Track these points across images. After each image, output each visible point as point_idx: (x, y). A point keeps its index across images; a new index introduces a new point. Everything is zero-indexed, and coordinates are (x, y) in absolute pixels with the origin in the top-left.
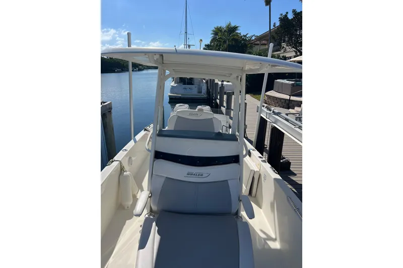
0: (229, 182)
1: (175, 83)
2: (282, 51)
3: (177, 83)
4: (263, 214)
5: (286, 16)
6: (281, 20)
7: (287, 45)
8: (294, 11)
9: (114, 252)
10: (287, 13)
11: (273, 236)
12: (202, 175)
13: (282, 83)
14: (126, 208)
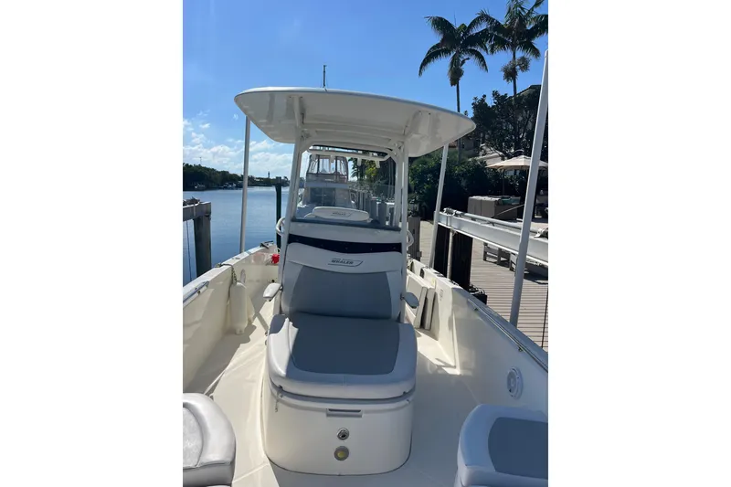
0: (388, 274)
1: (303, 204)
2: (481, 153)
3: (308, 203)
4: (440, 346)
5: (483, 100)
6: (475, 107)
7: (487, 146)
8: (495, 94)
9: (231, 364)
10: (484, 96)
11: (452, 364)
12: (351, 263)
13: (481, 201)
14: (238, 332)
